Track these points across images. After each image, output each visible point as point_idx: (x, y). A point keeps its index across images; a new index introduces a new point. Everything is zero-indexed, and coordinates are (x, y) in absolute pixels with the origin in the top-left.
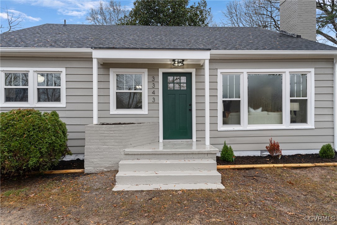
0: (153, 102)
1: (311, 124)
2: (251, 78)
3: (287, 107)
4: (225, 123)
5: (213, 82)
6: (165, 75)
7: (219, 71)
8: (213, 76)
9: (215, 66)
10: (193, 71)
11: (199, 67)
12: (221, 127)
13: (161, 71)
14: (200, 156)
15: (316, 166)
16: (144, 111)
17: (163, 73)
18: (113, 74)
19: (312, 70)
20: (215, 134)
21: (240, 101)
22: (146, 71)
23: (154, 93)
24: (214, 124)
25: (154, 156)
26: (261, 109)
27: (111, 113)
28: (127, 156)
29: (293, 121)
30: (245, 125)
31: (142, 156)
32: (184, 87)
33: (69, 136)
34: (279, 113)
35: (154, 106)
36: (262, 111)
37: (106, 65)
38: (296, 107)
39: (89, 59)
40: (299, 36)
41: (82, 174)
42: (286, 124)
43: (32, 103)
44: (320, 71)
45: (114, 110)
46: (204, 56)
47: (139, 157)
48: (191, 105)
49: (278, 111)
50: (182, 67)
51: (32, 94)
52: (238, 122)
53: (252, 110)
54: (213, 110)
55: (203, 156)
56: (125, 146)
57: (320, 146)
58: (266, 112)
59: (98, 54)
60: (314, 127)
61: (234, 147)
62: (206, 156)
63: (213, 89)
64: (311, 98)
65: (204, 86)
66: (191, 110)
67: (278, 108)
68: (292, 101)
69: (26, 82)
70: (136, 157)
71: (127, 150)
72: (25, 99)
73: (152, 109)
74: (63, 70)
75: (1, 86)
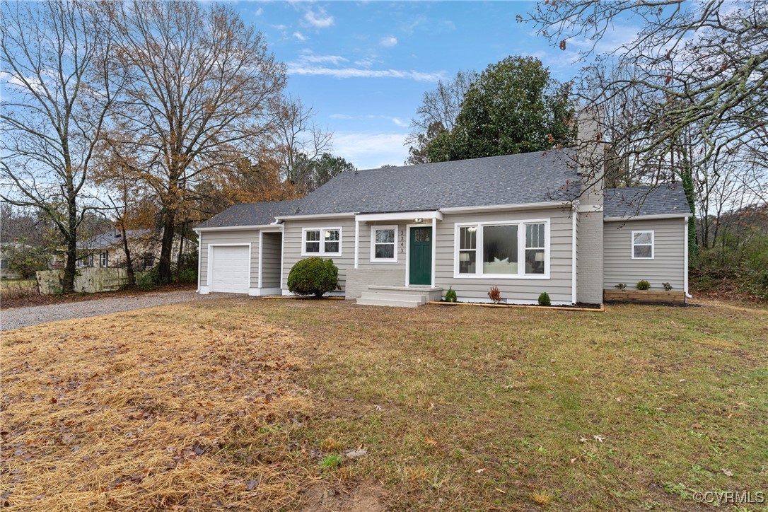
0: (402, 252)
1: (546, 274)
2: (485, 230)
3: (521, 258)
4: (461, 272)
5: (451, 234)
6: (413, 229)
7: (456, 224)
8: (451, 229)
12: (457, 275)
13: (408, 227)
16: (394, 259)
17: (411, 228)
18: (373, 230)
19: (548, 220)
20: (452, 281)
21: (475, 251)
22: (397, 226)
23: (402, 244)
24: (450, 271)
26: (507, 259)
27: (371, 261)
28: (366, 291)
29: (527, 271)
30: (479, 274)
32: (428, 239)
33: (339, 272)
34: (516, 263)
37: (370, 224)
41: (344, 299)
42: (521, 273)
43: (322, 253)
44: (556, 221)
45: (373, 259)
46: (433, 215)
48: (431, 255)
50: (425, 223)
51: (322, 247)
52: (472, 272)
53: (497, 260)
54: (451, 259)
56: (369, 284)
57: (538, 296)
59: (359, 218)
60: (549, 278)
63: (451, 241)
64: (547, 247)
66: (431, 259)
67: (515, 259)
68: (527, 251)
69: (318, 238)
70: (376, 290)
71: (370, 286)
72: (317, 250)
73: (402, 257)
74: (341, 228)
75: (304, 241)
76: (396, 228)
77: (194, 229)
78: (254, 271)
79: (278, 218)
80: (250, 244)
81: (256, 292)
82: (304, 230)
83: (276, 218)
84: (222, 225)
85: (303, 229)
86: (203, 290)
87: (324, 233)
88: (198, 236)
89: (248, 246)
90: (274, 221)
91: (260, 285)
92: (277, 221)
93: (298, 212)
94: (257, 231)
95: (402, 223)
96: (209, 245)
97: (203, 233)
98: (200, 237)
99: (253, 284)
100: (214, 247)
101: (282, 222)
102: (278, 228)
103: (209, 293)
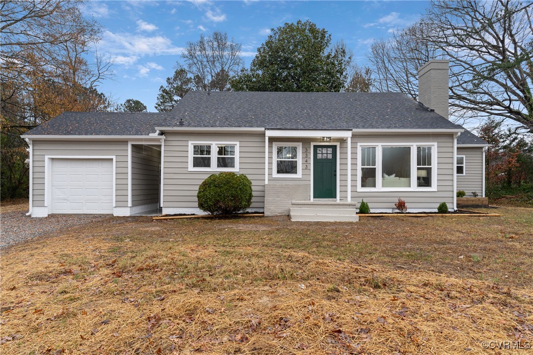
0: (306, 169)
1: (434, 187)
2: (384, 150)
3: (414, 173)
4: (363, 186)
5: (354, 153)
6: (316, 147)
7: (359, 144)
8: (354, 148)
9: (355, 140)
10: (338, 144)
11: (343, 141)
12: (360, 189)
13: (312, 144)
14: (344, 206)
15: (428, 216)
16: (299, 175)
17: (314, 146)
18: (275, 146)
19: (436, 144)
20: (355, 194)
21: (375, 168)
22: (301, 144)
23: (306, 161)
24: (354, 186)
25: (312, 206)
26: (394, 175)
27: (273, 177)
28: (294, 206)
29: (420, 185)
30: (379, 187)
31: (304, 206)
32: (330, 156)
34: (408, 179)
35: (306, 172)
36: (395, 176)
37: (272, 140)
38: (423, 174)
40: (432, 111)
41: (263, 216)
42: (414, 187)
43: (214, 168)
44: (442, 145)
45: (275, 175)
46: (347, 135)
47: (301, 206)
48: (335, 171)
49: (407, 177)
50: (329, 142)
51: (214, 162)
52: (375, 186)
53: (386, 176)
54: (354, 175)
55: (346, 206)
56: (292, 199)
57: (438, 205)
58: (398, 178)
59: (269, 133)
60: (436, 190)
61: (370, 205)
62: (348, 206)
63: (354, 159)
64: (434, 166)
65: (347, 156)
66: (335, 175)
67: (407, 175)
68: (418, 169)
69: (209, 152)
70: (299, 206)
71: (294, 202)
72: (208, 165)
73: (305, 173)
74: (238, 143)
75: (191, 155)
76: (299, 146)
77: (22, 137)
78: (120, 187)
79: (158, 129)
80: (114, 157)
81: (126, 212)
82: (191, 144)
83: (156, 128)
84: (69, 133)
85: (190, 143)
86: (36, 212)
87: (215, 146)
88: (27, 146)
89: (112, 159)
90: (154, 131)
91: (130, 204)
92: (158, 132)
93: (181, 124)
94: (125, 142)
95: (306, 141)
96: (47, 157)
97: (35, 142)
98: (31, 146)
99: (120, 203)
100: (53, 159)
101: (162, 133)
102: (159, 140)
103: (49, 215)
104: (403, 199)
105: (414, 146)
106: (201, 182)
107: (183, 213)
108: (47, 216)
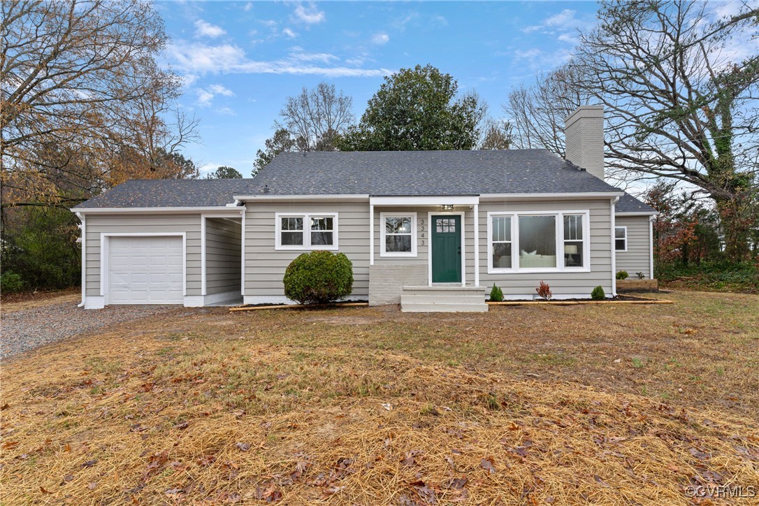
0: (423, 245)
1: (586, 267)
2: (522, 219)
3: (560, 250)
4: (495, 266)
5: (483, 225)
6: (434, 218)
7: (489, 213)
8: (483, 218)
9: (484, 208)
10: (462, 214)
11: (468, 209)
12: (491, 270)
13: (430, 214)
14: (470, 292)
15: (579, 304)
16: (414, 253)
17: (432, 216)
18: (383, 217)
19: (588, 212)
20: (485, 277)
21: (510, 244)
22: (415, 214)
23: (423, 236)
24: (483, 266)
25: (428, 292)
26: (535, 252)
27: (381, 256)
28: (406, 292)
29: (568, 264)
30: (516, 268)
31: (418, 292)
32: (453, 229)
34: (552, 256)
35: (423, 249)
36: (537, 254)
37: (378, 209)
38: (573, 249)
39: (367, 203)
40: (583, 170)
41: (367, 306)
42: (560, 267)
43: (307, 246)
44: (595, 212)
45: (384, 254)
46: (474, 201)
47: (416, 292)
48: (460, 248)
49: (551, 255)
50: (451, 211)
51: (307, 238)
52: (510, 266)
53: (525, 253)
54: (483, 253)
55: (472, 292)
56: (403, 284)
57: (592, 290)
58: (540, 255)
59: (375, 201)
60: (589, 271)
61: (504, 291)
62: (475, 292)
63: (483, 232)
64: (586, 240)
65: (473, 228)
66: (460, 253)
67: (552, 252)
68: (566, 244)
69: (301, 227)
70: (413, 292)
71: (406, 287)
72: (301, 243)
73: (421, 252)
74: (336, 214)
75: (278, 230)
76: (414, 217)
77: (72, 210)
78: (192, 272)
79: (237, 198)
80: (184, 234)
81: (198, 302)
82: (278, 216)
83: (235, 197)
84: (129, 205)
85: (277, 214)
86: (91, 302)
87: (308, 218)
88: (80, 222)
89: (181, 237)
90: (233, 201)
91: (203, 292)
92: (237, 202)
93: (266, 192)
94: (197, 215)
95: (422, 210)
96: (102, 235)
97: (89, 216)
98: (83, 222)
99: (192, 291)
100: (110, 237)
101: (242, 203)
102: (237, 212)
103: (105, 306)
104: (546, 283)
105: (559, 215)
106: (288, 264)
107: (269, 302)
108: (103, 307)
